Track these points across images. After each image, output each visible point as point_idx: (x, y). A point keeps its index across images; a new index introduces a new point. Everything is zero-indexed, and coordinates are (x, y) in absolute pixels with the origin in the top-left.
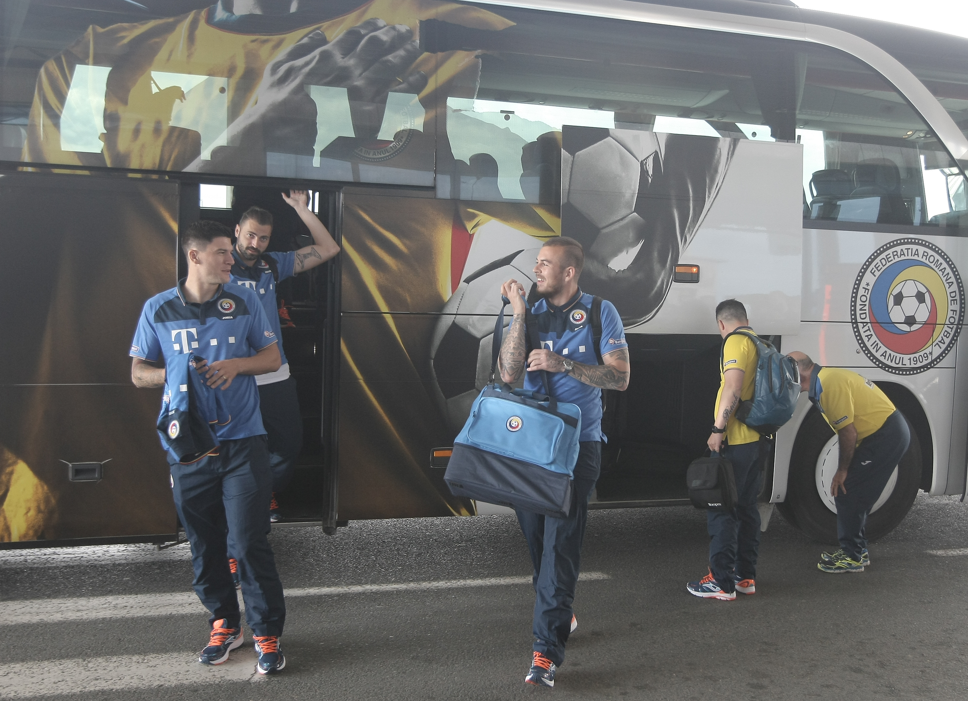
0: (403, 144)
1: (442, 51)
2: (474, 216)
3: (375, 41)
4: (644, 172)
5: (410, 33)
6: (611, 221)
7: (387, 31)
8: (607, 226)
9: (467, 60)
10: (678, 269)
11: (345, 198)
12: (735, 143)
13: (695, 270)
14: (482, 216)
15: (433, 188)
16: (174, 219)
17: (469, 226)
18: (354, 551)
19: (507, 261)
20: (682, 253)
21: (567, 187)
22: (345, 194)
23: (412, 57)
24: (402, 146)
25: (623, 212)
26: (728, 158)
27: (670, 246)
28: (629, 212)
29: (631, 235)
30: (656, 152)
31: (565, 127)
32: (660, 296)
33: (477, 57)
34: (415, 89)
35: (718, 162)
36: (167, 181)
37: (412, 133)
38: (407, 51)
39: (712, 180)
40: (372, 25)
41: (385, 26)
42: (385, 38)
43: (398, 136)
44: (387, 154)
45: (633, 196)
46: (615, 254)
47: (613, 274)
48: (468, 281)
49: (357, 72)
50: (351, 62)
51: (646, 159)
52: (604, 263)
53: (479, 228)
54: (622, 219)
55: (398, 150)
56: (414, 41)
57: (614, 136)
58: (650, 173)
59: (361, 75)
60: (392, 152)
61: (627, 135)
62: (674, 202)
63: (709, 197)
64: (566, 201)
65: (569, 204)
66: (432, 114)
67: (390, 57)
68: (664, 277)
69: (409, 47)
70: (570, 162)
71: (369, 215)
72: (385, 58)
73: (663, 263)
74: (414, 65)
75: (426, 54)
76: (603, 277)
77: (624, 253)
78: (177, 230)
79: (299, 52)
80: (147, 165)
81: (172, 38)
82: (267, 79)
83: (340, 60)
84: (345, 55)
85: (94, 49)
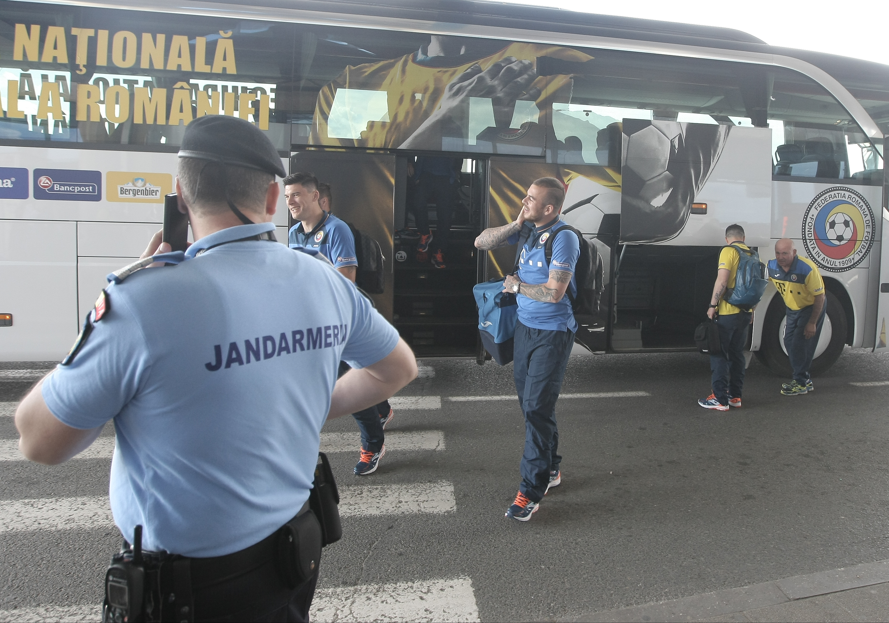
0: (526, 131)
1: (550, 74)
2: (569, 174)
3: (510, 70)
4: (672, 146)
5: (531, 65)
6: (652, 176)
7: (517, 64)
8: (650, 180)
9: (564, 80)
10: (694, 206)
11: (491, 163)
12: (729, 128)
13: (704, 206)
14: (573, 174)
15: (543, 157)
16: (393, 176)
17: (566, 180)
19: (588, 201)
20: (696, 196)
21: (626, 156)
22: (491, 161)
23: (532, 78)
24: (526, 132)
25: (660, 171)
26: (725, 138)
27: (689, 192)
28: (664, 171)
29: (665, 185)
30: (680, 134)
31: (624, 119)
32: (682, 222)
33: (571, 78)
34: (533, 98)
35: (719, 140)
36: (388, 154)
37: (531, 125)
38: (529, 75)
39: (715, 151)
40: (508, 61)
41: (516, 61)
42: (516, 68)
43: (523, 126)
44: (517, 137)
45: (666, 161)
46: (655, 197)
47: (653, 209)
48: (565, 213)
49: (499, 88)
50: (496, 82)
51: (674, 138)
52: (648, 202)
53: (571, 181)
54: (659, 175)
55: (523, 134)
56: (533, 69)
57: (655, 125)
58: (677, 147)
59: (501, 90)
60: (520, 135)
61: (661, 123)
62: (691, 164)
63: (713, 161)
64: (625, 164)
65: (626, 166)
66: (544, 112)
67: (519, 79)
68: (685, 211)
69: (530, 73)
70: (627, 141)
71: (506, 174)
72: (516, 80)
73: (684, 202)
74: (533, 84)
75: (540, 77)
76: (648, 211)
77: (660, 196)
78: (394, 183)
79: (465, 77)
80: (378, 145)
81: (392, 71)
82: (446, 94)
83: (489, 81)
84: (492, 78)
85: (349, 79)
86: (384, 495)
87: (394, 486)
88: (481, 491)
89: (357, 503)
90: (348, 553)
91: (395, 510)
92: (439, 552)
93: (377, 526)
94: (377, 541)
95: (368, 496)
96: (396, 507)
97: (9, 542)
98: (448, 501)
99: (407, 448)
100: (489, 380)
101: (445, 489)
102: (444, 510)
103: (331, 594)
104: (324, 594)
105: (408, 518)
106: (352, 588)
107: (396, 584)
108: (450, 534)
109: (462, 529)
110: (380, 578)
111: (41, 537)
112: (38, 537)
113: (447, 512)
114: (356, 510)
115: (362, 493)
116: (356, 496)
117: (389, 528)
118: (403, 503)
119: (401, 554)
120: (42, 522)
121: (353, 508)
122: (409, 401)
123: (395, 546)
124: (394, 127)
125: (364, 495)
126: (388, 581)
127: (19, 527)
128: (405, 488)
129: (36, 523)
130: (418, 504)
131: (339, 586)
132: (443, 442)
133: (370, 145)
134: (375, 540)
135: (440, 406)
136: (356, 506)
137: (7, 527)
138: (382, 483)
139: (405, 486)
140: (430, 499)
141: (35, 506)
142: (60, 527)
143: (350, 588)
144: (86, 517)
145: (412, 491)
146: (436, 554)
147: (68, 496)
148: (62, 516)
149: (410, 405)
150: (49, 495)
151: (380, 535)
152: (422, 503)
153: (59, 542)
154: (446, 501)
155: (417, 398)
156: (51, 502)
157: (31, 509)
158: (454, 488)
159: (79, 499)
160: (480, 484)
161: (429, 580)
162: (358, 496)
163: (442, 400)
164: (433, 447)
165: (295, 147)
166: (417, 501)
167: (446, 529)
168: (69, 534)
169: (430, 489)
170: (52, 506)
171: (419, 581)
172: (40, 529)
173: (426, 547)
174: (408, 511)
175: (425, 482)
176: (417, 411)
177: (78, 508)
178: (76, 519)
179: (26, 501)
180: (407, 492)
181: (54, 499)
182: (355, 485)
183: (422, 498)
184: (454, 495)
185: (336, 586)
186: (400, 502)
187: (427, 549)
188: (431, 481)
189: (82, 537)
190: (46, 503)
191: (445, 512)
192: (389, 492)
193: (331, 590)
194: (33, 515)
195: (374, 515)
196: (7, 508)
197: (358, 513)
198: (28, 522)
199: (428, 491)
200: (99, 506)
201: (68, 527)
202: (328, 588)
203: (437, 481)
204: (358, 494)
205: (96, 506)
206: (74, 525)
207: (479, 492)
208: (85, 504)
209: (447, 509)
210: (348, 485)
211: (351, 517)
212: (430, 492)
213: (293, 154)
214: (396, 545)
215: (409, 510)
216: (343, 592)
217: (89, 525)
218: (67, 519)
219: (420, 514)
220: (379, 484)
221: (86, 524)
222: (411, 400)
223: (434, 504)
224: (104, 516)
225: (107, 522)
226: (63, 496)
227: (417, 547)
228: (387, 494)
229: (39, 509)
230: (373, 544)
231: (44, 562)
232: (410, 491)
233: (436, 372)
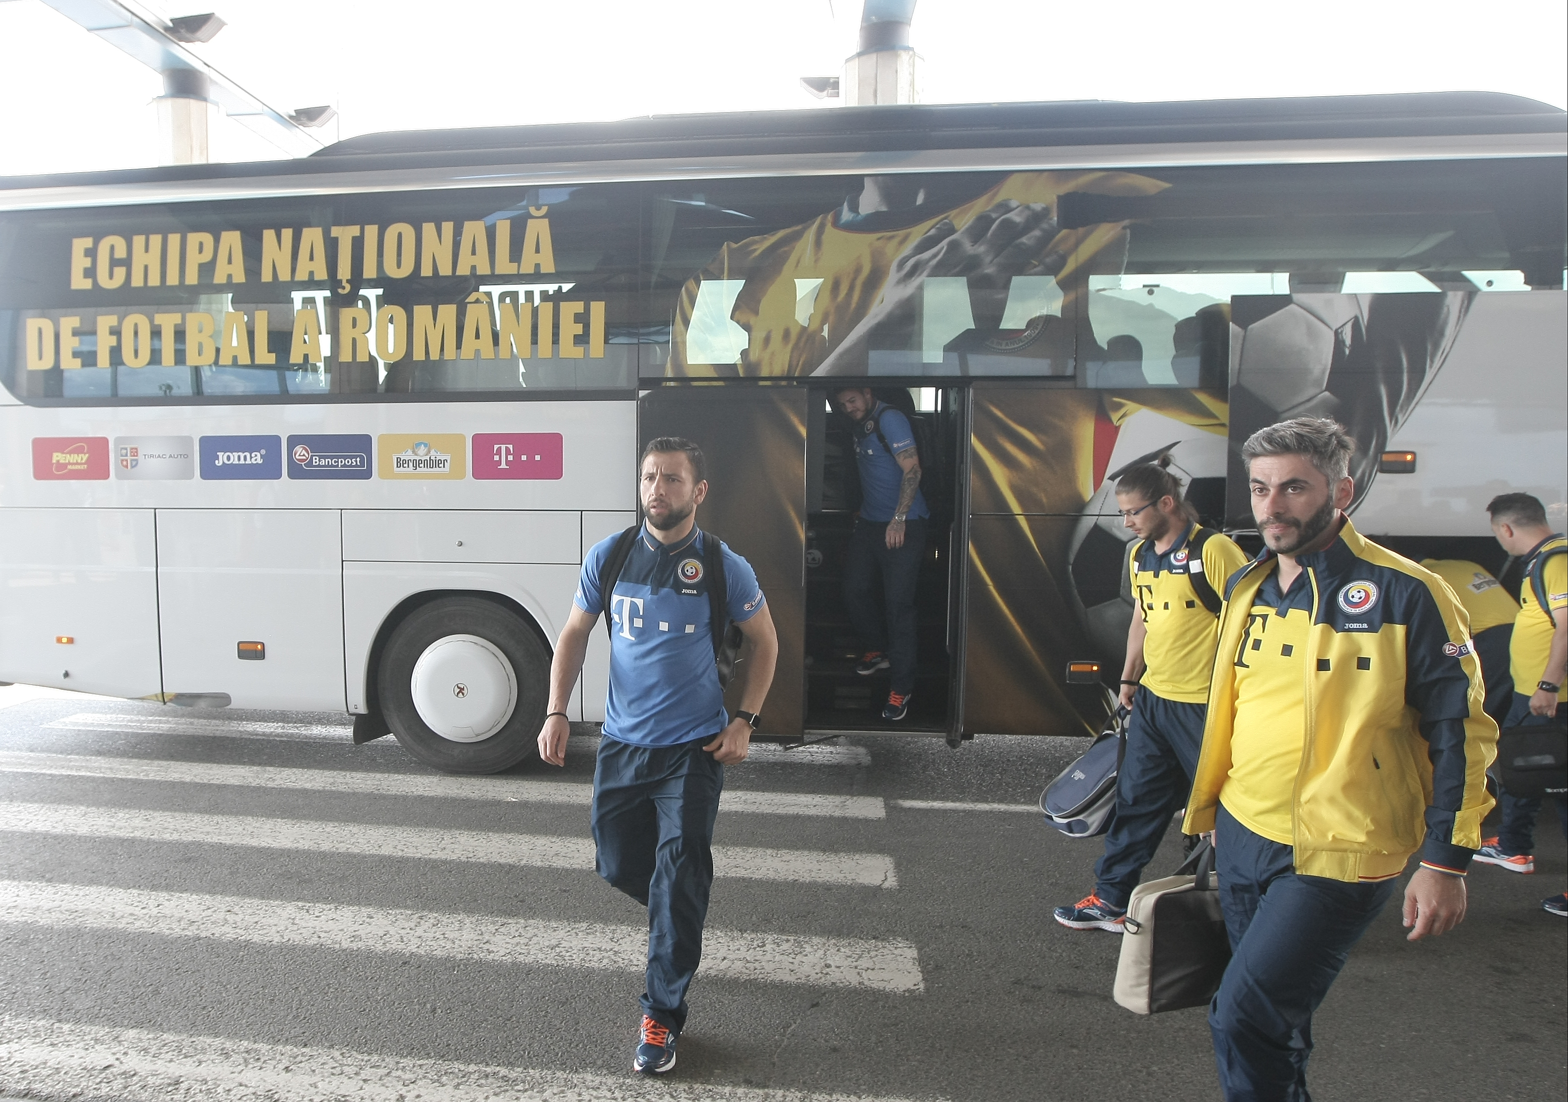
0: (1039, 332)
1: (1085, 224)
2: (1121, 406)
3: (1007, 223)
4: (1339, 343)
5: (1044, 210)
6: (1294, 403)
7: (1021, 212)
8: (1289, 410)
9: (1112, 232)
11: (975, 394)
12: (1468, 298)
13: (1409, 458)
14: (1128, 405)
15: (1072, 378)
16: (803, 424)
17: (1115, 416)
18: (977, 768)
20: (1391, 438)
21: (1237, 368)
22: (975, 389)
23: (1048, 235)
24: (1037, 334)
25: (1312, 392)
26: (1458, 319)
27: (1375, 430)
28: (1321, 391)
30: (1356, 318)
33: (1124, 228)
34: (1052, 270)
35: (1446, 323)
37: (1048, 320)
38: (1040, 231)
39: (1436, 347)
40: (1003, 206)
41: (1016, 205)
42: (1018, 219)
43: (1034, 322)
44: (1020, 344)
45: (1324, 373)
49: (988, 259)
50: (978, 248)
51: (1340, 328)
53: (1126, 419)
54: (1309, 400)
55: (1034, 338)
56: (1049, 219)
57: (1299, 303)
58: (1348, 343)
59: (991, 262)
60: (1026, 341)
62: (1378, 377)
63: (1431, 366)
64: (1235, 382)
65: (1239, 387)
66: (1071, 295)
67: (1023, 239)
68: (1366, 467)
69: (1043, 225)
70: (1241, 337)
71: (1001, 410)
72: (1019, 241)
73: (1365, 450)
74: (1049, 245)
75: (1064, 231)
78: (805, 435)
79: (927, 244)
80: (777, 371)
81: (799, 245)
82: (893, 275)
83: (969, 248)
84: (976, 240)
85: (729, 264)
86: (801, 953)
87: (816, 940)
88: (965, 963)
89: (757, 960)
90: (749, 1037)
91: (821, 978)
92: (899, 1055)
93: (792, 999)
94: (795, 1023)
95: (774, 951)
96: (822, 973)
97: (287, 956)
98: (909, 973)
99: (833, 879)
100: (967, 775)
101: (902, 953)
102: (902, 988)
103: (728, 1095)
104: (717, 1093)
105: (843, 994)
106: (761, 1092)
107: (831, 1095)
108: (915, 1028)
109: (936, 1023)
110: (804, 1083)
111: (323, 955)
112: (319, 955)
113: (908, 990)
114: (758, 971)
115: (764, 946)
116: (755, 948)
117: (813, 1006)
118: (833, 968)
119: (835, 1050)
120: (322, 935)
121: (752, 968)
122: (830, 802)
123: (824, 1035)
124: (804, 339)
125: (768, 947)
126: (817, 1088)
127: (296, 938)
128: (835, 944)
129: (315, 935)
130: (859, 973)
131: (740, 1086)
132: (894, 875)
133: (765, 373)
134: (792, 1022)
135: (884, 814)
136: (757, 965)
137: (282, 936)
138: (796, 933)
139: (833, 941)
140: (877, 967)
141: (311, 912)
142: (345, 945)
143: (757, 1091)
144: (376, 936)
145: (847, 950)
146: (893, 1058)
147: (349, 904)
148: (345, 930)
149: (833, 810)
150: (326, 901)
151: (799, 1014)
152: (864, 971)
153: (346, 965)
154: (906, 973)
155: (843, 798)
156: (330, 910)
157: (307, 917)
158: (919, 953)
159: (363, 909)
160: (964, 951)
161: (884, 1097)
162: (758, 949)
163: (886, 805)
164: (877, 882)
165: (644, 383)
166: (856, 967)
167: (908, 1018)
168: (357, 956)
169: (876, 951)
170: (332, 915)
171: (868, 1096)
172: (321, 945)
173: (876, 1043)
174: (842, 983)
175: (867, 938)
176: (845, 820)
177: (364, 921)
178: (363, 937)
179: (300, 904)
180: (838, 950)
181: (332, 906)
182: (753, 931)
183: (864, 963)
184: (919, 965)
185: (735, 1084)
186: (828, 966)
187: (878, 1047)
188: (878, 938)
189: (374, 962)
190: (324, 910)
191: (904, 991)
192: (808, 948)
193: (727, 1090)
194: (310, 925)
195: (787, 982)
196: (278, 910)
197: (760, 976)
198: (306, 933)
199: (873, 954)
200: (390, 922)
201: (354, 946)
202: (724, 1085)
203: (888, 938)
204: (759, 946)
205: (386, 922)
206: (360, 944)
207: (962, 964)
208: (372, 918)
209: (908, 986)
210: (740, 931)
211: (750, 981)
212: (877, 955)
213: (642, 393)
214: (826, 1033)
215: (843, 981)
216: (746, 1095)
217: (379, 948)
218: (352, 935)
219: (862, 989)
220: (790, 933)
221: (377, 945)
222: (834, 800)
223: (886, 975)
224: (397, 937)
225: (402, 946)
226: (343, 903)
227: (861, 1042)
228: (804, 951)
229: (317, 917)
230: (789, 1027)
231: (332, 990)
232: (843, 950)
233: (872, 757)
